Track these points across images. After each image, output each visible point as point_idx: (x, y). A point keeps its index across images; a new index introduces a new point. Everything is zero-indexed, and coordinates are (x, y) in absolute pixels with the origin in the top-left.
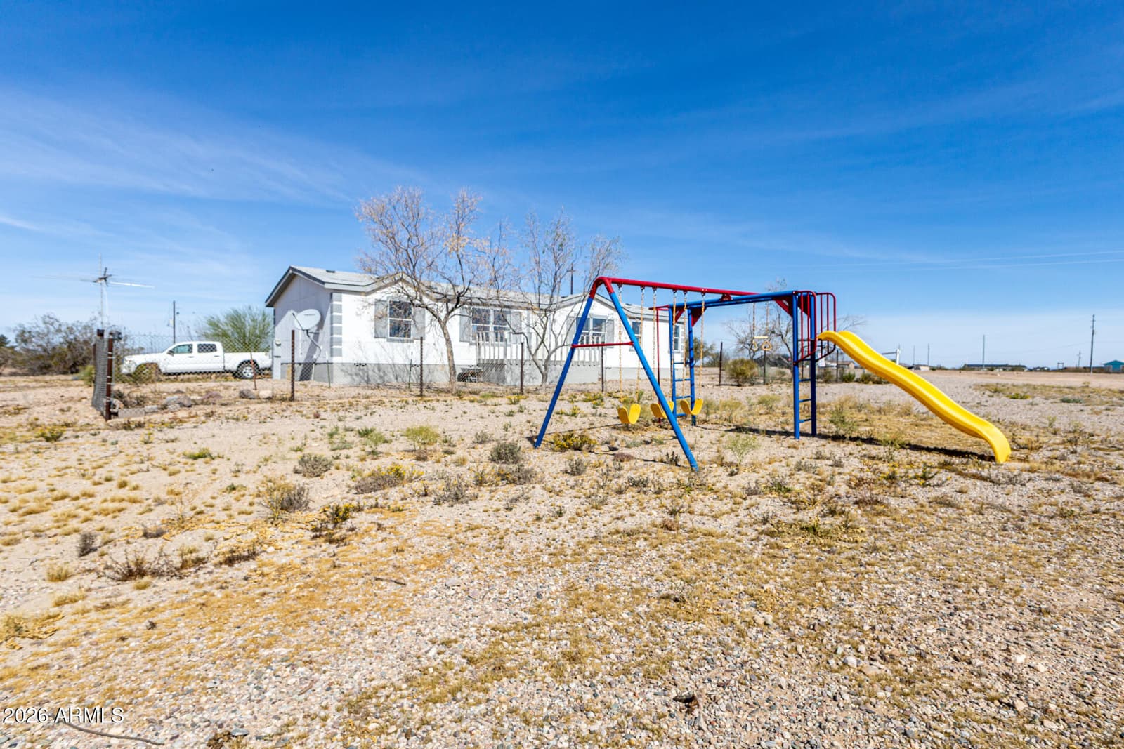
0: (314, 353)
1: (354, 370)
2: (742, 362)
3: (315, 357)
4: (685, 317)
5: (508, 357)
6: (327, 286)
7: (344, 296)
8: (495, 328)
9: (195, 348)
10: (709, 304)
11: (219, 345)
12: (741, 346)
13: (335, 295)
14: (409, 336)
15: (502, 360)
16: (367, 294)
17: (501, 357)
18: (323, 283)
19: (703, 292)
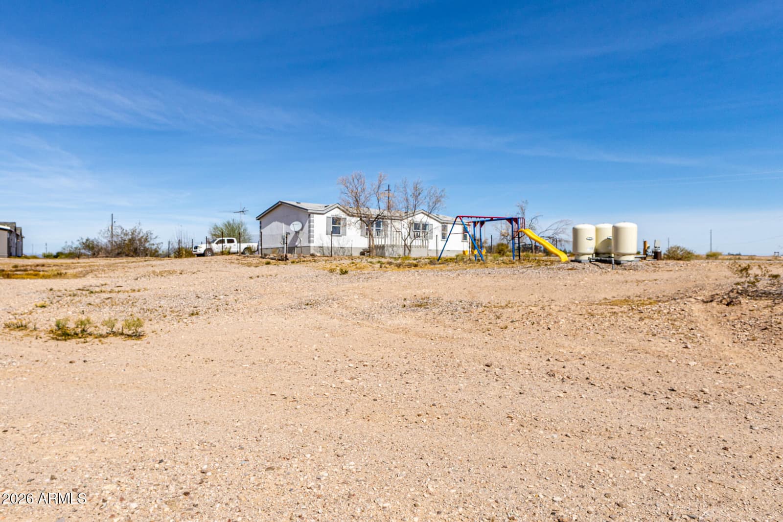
0: (296, 242)
1: (319, 249)
2: (502, 245)
3: (297, 244)
4: (478, 225)
5: (387, 243)
6: (309, 211)
7: (315, 215)
8: (376, 230)
9: (226, 241)
10: (487, 221)
11: (235, 240)
12: (502, 237)
13: (311, 215)
14: (340, 233)
15: (384, 245)
16: (323, 214)
17: (383, 243)
18: (307, 210)
19: (485, 218)
